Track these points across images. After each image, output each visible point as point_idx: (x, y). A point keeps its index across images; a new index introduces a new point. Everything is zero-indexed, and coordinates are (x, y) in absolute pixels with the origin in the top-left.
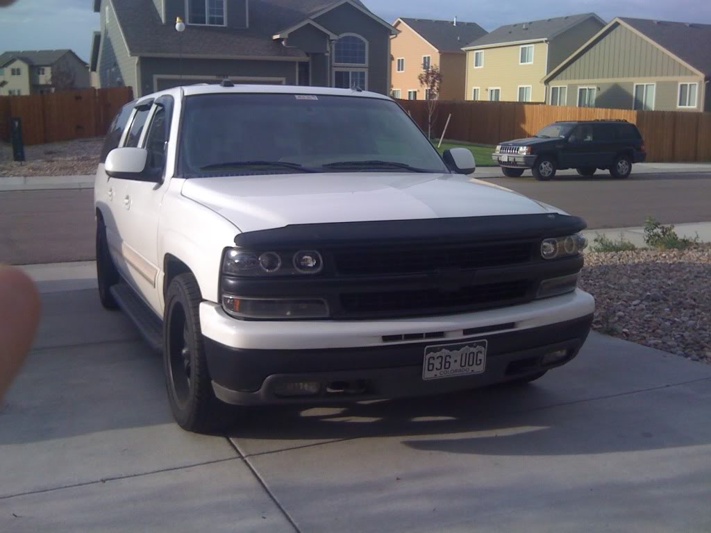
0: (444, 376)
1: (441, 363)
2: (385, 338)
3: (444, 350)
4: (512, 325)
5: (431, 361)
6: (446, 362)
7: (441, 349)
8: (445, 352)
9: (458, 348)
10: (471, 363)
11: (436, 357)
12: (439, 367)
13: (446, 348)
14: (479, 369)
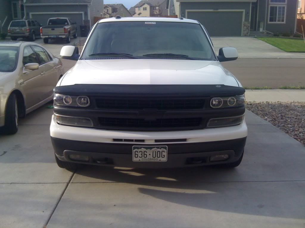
0: (144, 161)
1: (142, 154)
2: (115, 140)
3: (142, 148)
4: (185, 140)
5: (136, 153)
6: (144, 154)
7: (141, 148)
8: (143, 150)
9: (151, 148)
10: (159, 156)
11: (139, 151)
12: (141, 156)
13: (144, 148)
14: (165, 159)
